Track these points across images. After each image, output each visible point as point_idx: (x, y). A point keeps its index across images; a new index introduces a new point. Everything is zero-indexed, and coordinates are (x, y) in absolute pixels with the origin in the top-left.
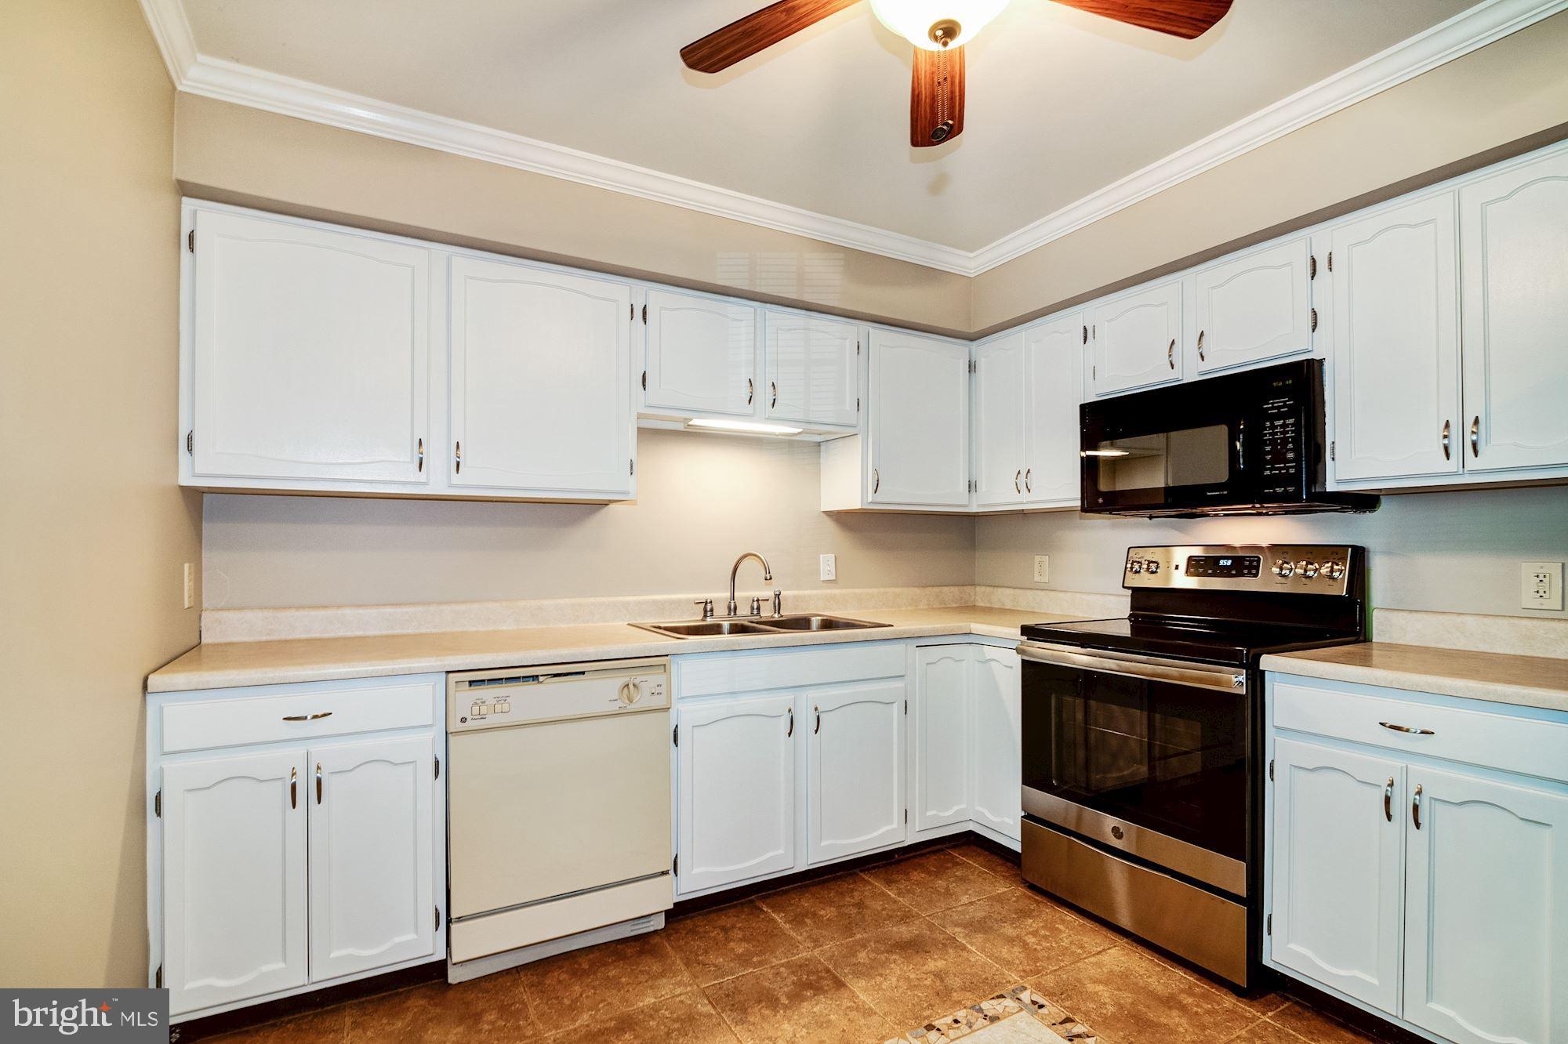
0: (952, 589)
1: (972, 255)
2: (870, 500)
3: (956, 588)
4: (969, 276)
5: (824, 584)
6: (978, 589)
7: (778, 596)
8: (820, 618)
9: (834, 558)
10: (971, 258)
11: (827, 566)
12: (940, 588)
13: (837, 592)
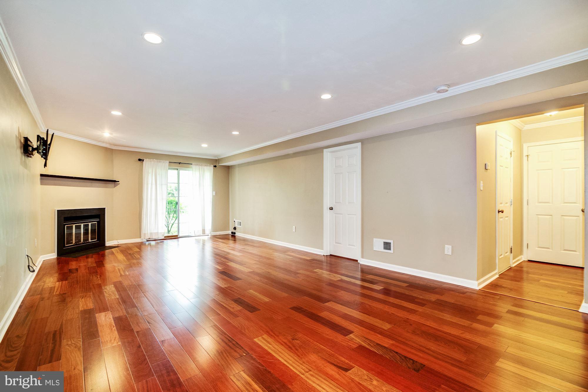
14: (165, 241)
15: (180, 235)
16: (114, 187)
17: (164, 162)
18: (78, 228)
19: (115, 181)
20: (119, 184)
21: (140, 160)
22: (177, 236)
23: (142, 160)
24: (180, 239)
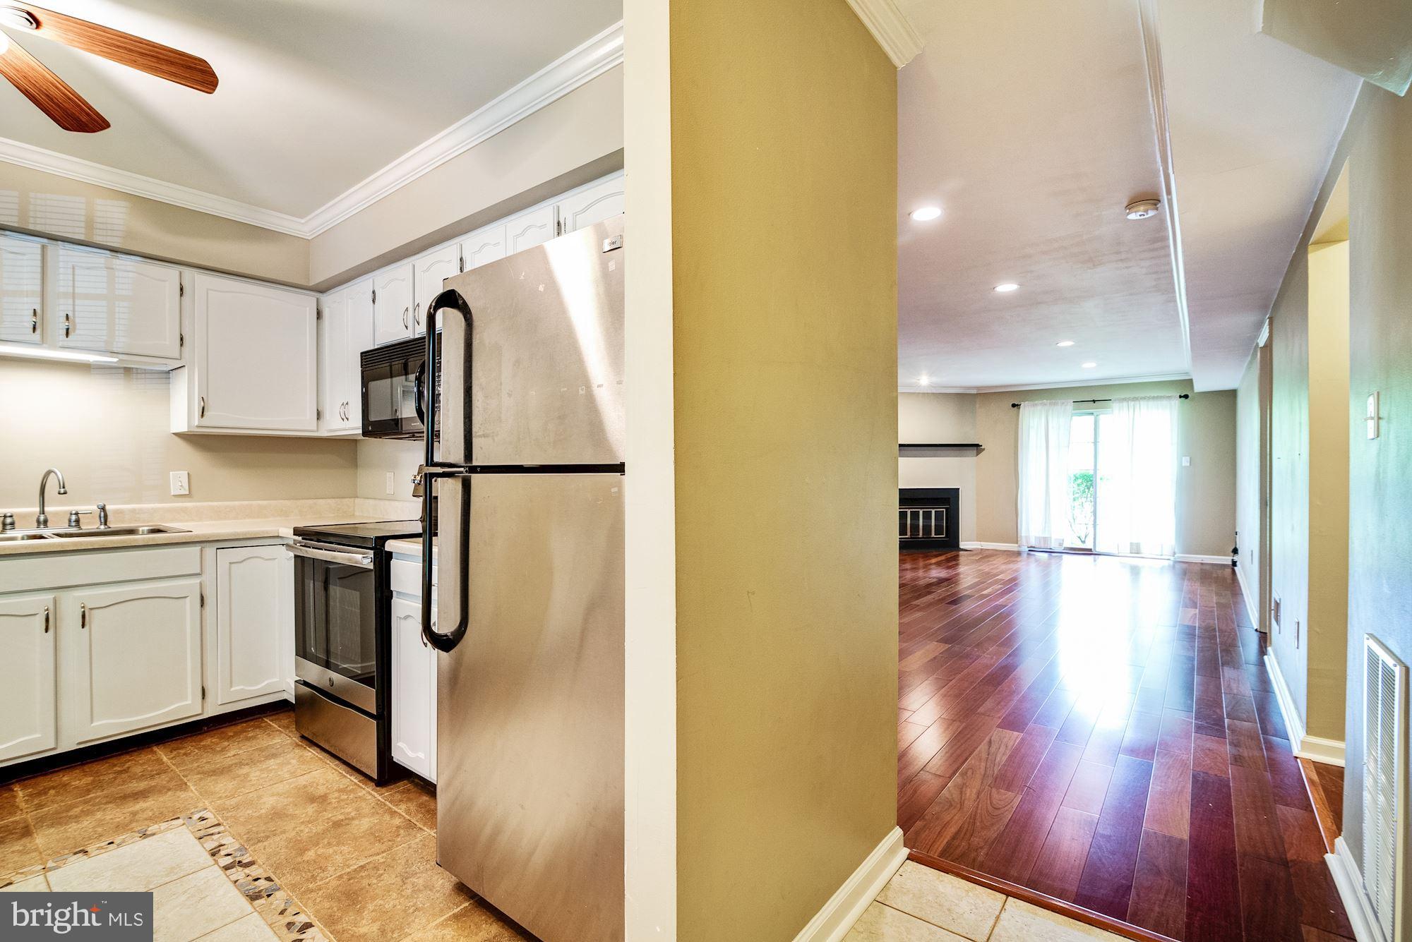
0: (329, 501)
1: (303, 221)
2: (196, 423)
3: (333, 500)
4: (307, 238)
5: (176, 499)
6: (357, 500)
7: (103, 509)
8: (148, 528)
9: (187, 474)
10: (303, 224)
11: (178, 481)
12: (315, 501)
13: (188, 504)
14: (1065, 556)
15: (1098, 549)
16: (977, 455)
17: (1063, 403)
18: (927, 516)
19: (977, 446)
20: (984, 449)
21: (1014, 405)
22: (1090, 550)
23: (1018, 405)
24: (1100, 557)
